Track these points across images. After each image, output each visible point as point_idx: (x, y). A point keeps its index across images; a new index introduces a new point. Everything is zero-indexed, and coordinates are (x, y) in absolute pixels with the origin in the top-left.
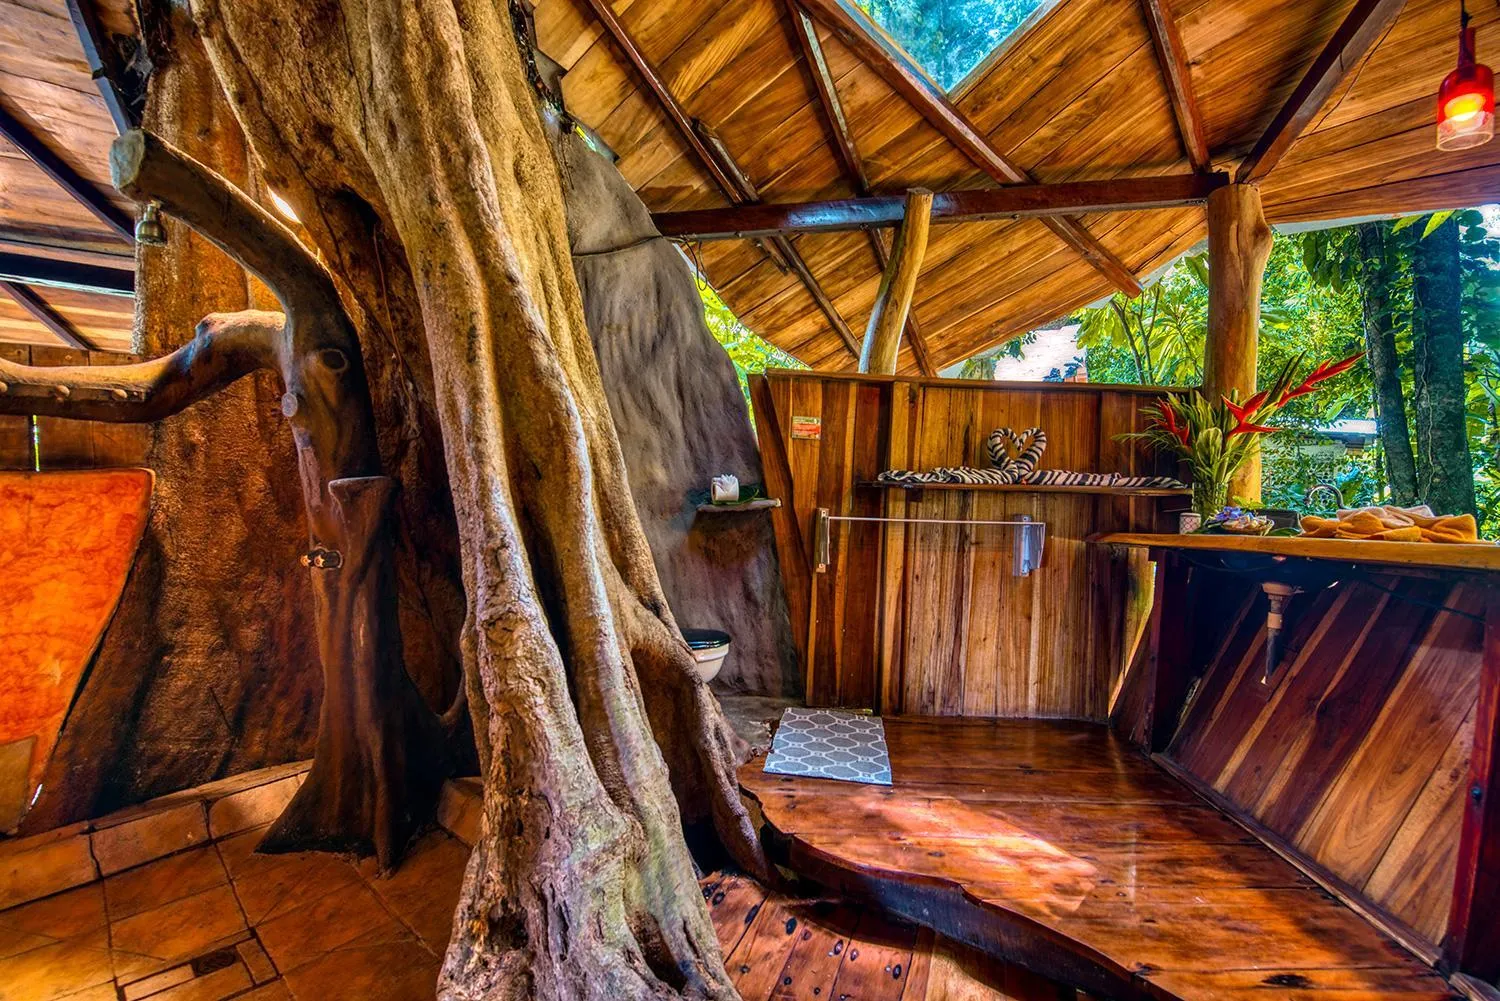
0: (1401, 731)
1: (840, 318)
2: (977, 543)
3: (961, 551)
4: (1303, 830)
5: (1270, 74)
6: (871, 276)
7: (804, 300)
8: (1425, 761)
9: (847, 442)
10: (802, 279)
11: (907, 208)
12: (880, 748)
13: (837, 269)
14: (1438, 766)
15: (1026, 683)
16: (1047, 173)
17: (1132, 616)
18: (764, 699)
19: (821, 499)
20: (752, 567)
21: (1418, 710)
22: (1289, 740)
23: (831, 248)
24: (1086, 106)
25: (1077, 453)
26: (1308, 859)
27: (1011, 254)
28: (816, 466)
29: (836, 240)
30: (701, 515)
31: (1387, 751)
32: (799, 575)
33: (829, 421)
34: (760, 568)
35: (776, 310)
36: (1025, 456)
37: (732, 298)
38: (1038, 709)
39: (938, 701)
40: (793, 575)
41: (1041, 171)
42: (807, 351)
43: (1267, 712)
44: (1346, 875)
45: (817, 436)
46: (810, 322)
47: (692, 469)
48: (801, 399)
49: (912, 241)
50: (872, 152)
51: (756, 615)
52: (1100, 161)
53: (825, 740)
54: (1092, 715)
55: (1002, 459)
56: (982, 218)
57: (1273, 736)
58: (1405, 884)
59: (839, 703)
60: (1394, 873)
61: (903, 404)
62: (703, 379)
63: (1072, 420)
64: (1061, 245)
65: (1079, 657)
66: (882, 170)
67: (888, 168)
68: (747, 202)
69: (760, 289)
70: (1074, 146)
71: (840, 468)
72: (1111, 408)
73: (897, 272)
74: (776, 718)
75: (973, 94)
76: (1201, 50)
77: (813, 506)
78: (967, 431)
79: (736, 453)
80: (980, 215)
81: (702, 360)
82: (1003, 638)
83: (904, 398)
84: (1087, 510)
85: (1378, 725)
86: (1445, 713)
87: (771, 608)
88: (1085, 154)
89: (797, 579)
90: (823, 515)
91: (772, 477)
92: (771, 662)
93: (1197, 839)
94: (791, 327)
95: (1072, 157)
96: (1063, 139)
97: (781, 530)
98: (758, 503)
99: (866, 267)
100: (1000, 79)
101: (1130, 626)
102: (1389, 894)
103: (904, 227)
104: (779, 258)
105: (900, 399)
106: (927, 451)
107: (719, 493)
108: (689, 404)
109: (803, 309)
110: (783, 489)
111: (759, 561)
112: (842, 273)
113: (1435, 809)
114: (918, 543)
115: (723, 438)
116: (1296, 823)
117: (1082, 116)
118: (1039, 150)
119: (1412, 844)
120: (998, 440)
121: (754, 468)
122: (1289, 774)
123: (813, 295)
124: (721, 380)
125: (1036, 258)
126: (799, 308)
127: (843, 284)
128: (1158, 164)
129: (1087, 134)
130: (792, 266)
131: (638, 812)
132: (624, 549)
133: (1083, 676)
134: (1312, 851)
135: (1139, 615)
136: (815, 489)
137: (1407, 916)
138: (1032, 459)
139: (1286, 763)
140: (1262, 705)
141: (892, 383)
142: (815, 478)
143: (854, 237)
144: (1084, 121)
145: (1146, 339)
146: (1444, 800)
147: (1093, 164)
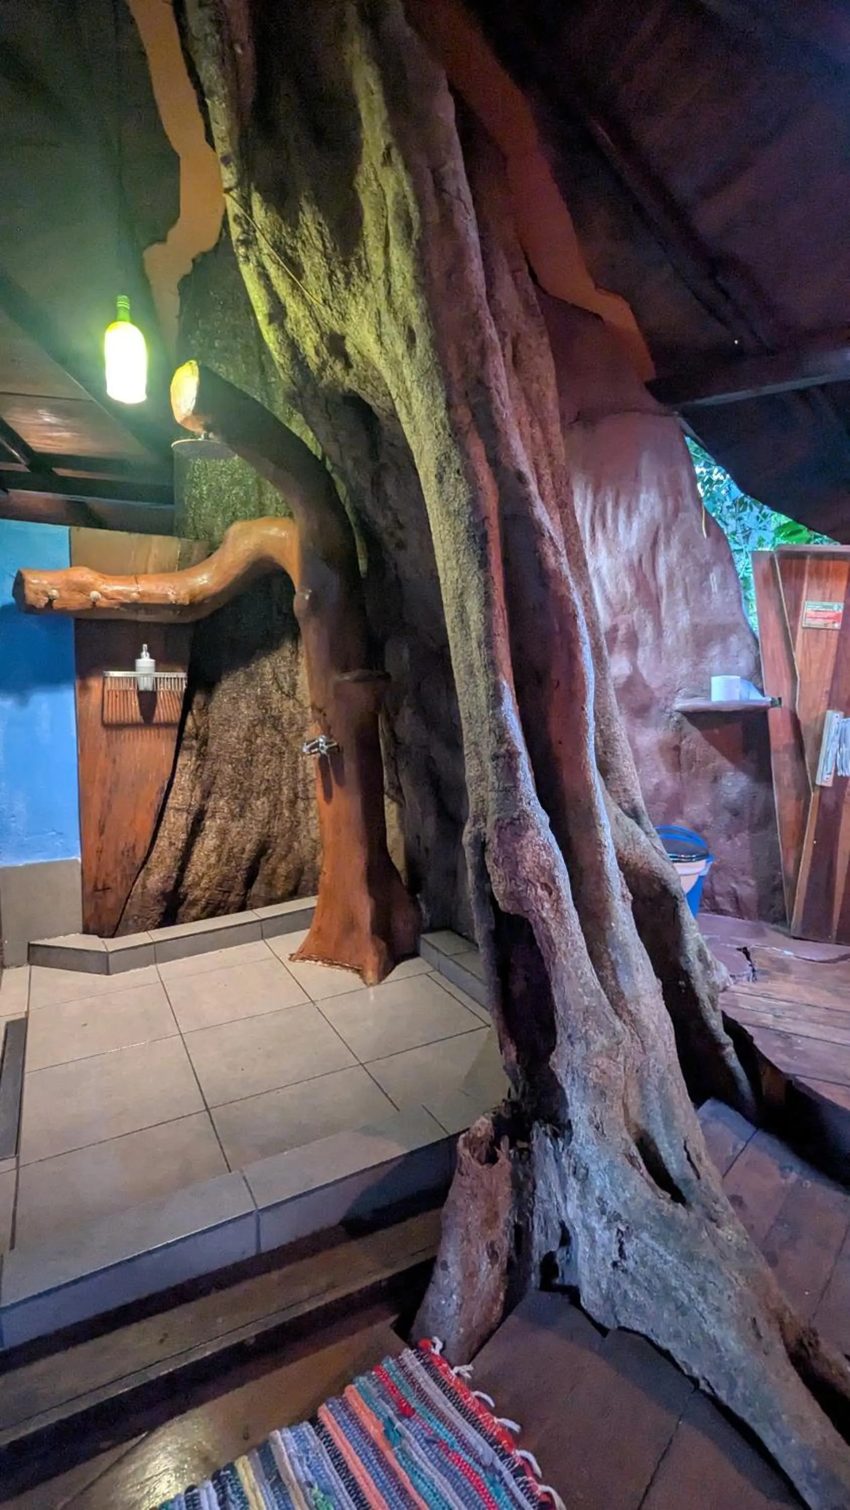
32: (796, 787)
40: (789, 786)
45: (836, 625)
48: (819, 581)
59: (836, 938)
77: (823, 707)
89: (793, 791)
90: (836, 719)
91: (772, 672)
92: (746, 880)
97: (778, 734)
110: (785, 686)
131: (634, 1022)
132: (605, 753)
136: (827, 688)
142: (829, 675)
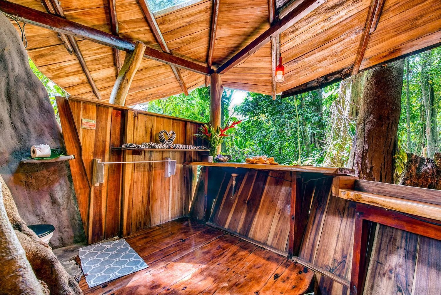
0: (266, 205)
1: (93, 80)
2: (154, 168)
3: (150, 170)
4: (250, 233)
5: (230, 49)
6: (109, 67)
7: (77, 67)
8: (272, 211)
9: (107, 131)
10: (78, 58)
11: (136, 48)
12: (132, 252)
13: (96, 60)
14: (275, 212)
15: (169, 210)
16: (175, 53)
17: (193, 184)
18: (63, 248)
19: (95, 154)
20: (57, 188)
21: (269, 200)
22: (241, 212)
23: (95, 50)
24: (190, 38)
25: (181, 139)
26: (253, 240)
27: (159, 74)
28: (93, 140)
29: (98, 48)
30: (22, 165)
31: (264, 210)
32: (84, 188)
33: (99, 122)
34: (61, 188)
35: (61, 69)
36: (170, 139)
37: (35, 56)
38: (172, 218)
39: (142, 225)
40: (80, 189)
41: (174, 51)
42: (73, 89)
43: (234, 205)
44: (262, 242)
45: (94, 128)
46: (78, 78)
47: (16, 141)
48: (86, 111)
49: (136, 60)
50: (122, 19)
51: (58, 209)
52: (189, 55)
53: (107, 258)
54: (185, 215)
55: (164, 140)
56: (158, 60)
57: (237, 211)
58: (275, 240)
59: (104, 238)
60: (272, 237)
61: (132, 118)
62: (26, 94)
63: (179, 129)
64: (173, 76)
65: (181, 199)
66: (124, 29)
67: (127, 29)
68: (57, 14)
69: (54, 57)
70: (184, 48)
71: (104, 142)
72: (189, 126)
73: (129, 69)
74: (76, 256)
75: (163, 17)
76: (219, 37)
77: (92, 158)
78: (151, 131)
79: (46, 133)
80: (157, 59)
81: (26, 84)
82: (162, 198)
83: (132, 116)
84: (183, 156)
85: (261, 204)
86: (274, 200)
87: (67, 205)
88: (186, 52)
89: (83, 190)
90: (99, 162)
91: (69, 145)
92: (67, 230)
93: (232, 244)
94: (67, 78)
95: (183, 51)
96: (182, 45)
97: (75, 169)
98: (63, 158)
99: (108, 63)
100: (171, 18)
101: (193, 187)
102: (272, 243)
103: (134, 53)
104: (69, 46)
105: (130, 117)
106: (138, 137)
107: (39, 154)
108: (15, 105)
109: (75, 72)
110: (76, 151)
111: (60, 184)
112: (97, 62)
113: (277, 221)
114: (135, 170)
115: (38, 125)
116: (248, 232)
117: (189, 41)
118: (175, 45)
119: (274, 230)
120: (163, 134)
121: (58, 141)
122: (243, 220)
123: (82, 66)
124: (38, 96)
125: (166, 78)
126: (73, 71)
127: (97, 67)
128: (200, 62)
129: (188, 46)
130: (75, 51)
133: (183, 204)
134: (253, 238)
135: (195, 184)
136: (93, 151)
137: (277, 247)
138: (172, 140)
139: (242, 217)
140: (233, 204)
141: (128, 110)
142: (93, 146)
143: (106, 49)
144: (189, 42)
145: (165, 105)
146: (278, 219)
147: (187, 56)
